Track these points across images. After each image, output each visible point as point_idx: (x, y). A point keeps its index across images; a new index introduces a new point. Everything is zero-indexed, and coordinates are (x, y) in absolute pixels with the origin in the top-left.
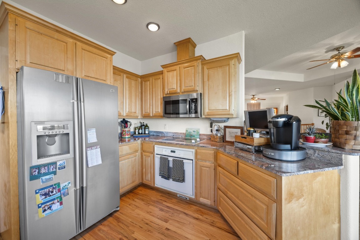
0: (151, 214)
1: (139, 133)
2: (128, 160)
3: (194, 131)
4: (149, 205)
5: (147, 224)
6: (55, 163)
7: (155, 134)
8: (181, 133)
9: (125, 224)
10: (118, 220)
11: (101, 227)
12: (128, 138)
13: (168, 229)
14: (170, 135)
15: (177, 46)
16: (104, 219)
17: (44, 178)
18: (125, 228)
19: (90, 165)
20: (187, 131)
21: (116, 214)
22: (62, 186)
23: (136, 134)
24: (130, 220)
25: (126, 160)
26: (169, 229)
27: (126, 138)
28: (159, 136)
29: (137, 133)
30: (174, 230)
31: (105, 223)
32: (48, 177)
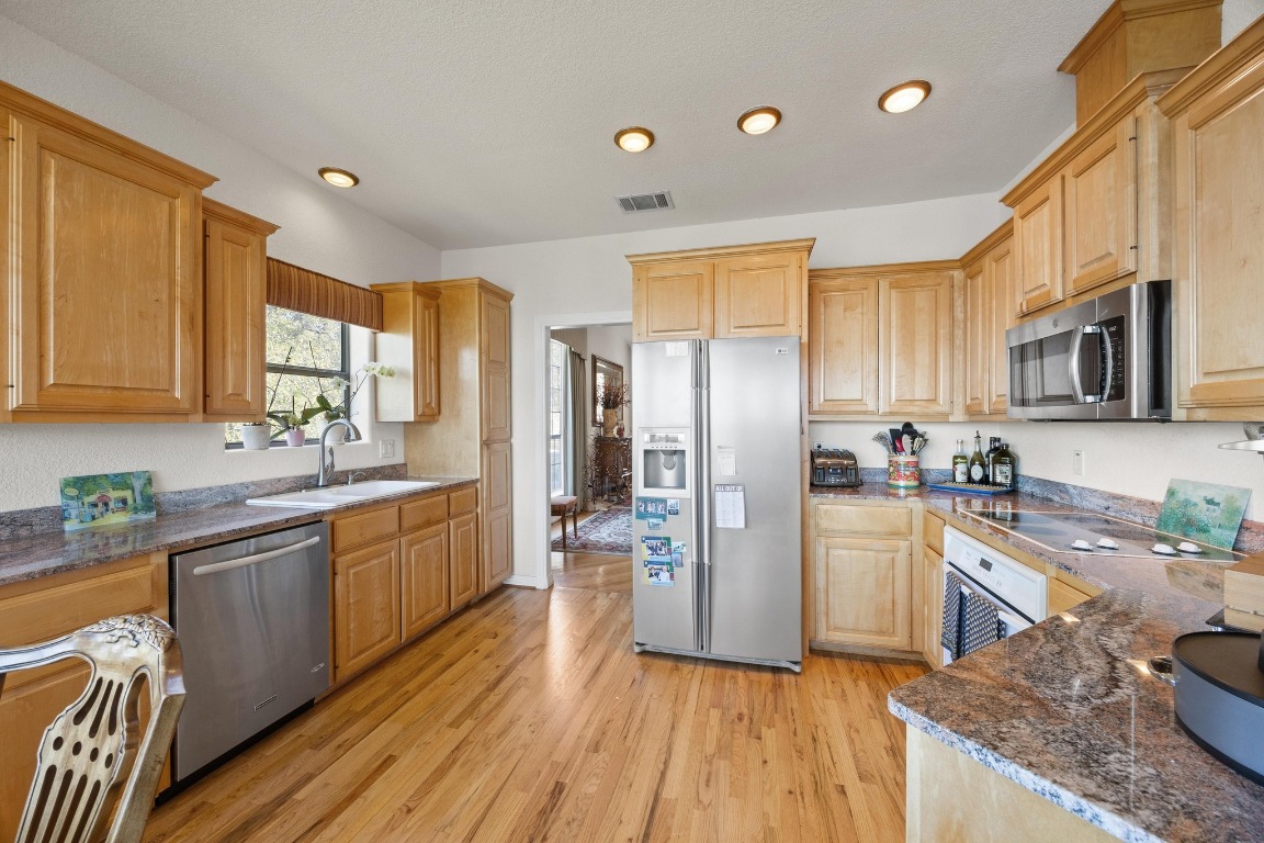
0: (854, 735)
1: (970, 480)
2: (862, 552)
3: (1210, 502)
4: (878, 715)
5: (814, 740)
6: (664, 501)
7: (1037, 491)
8: (1141, 503)
9: (776, 703)
10: (777, 687)
11: (740, 674)
12: (906, 488)
13: (842, 790)
14: (1095, 503)
15: (1074, 71)
16: (759, 668)
17: (651, 520)
18: (770, 708)
19: (719, 524)
20: (1171, 493)
21: (786, 677)
22: (674, 545)
23: (954, 480)
24: (795, 705)
25: (854, 552)
26: (844, 793)
27: (898, 487)
28: (1051, 500)
29: (960, 477)
30: (855, 807)
31: (753, 675)
32: (655, 521)
